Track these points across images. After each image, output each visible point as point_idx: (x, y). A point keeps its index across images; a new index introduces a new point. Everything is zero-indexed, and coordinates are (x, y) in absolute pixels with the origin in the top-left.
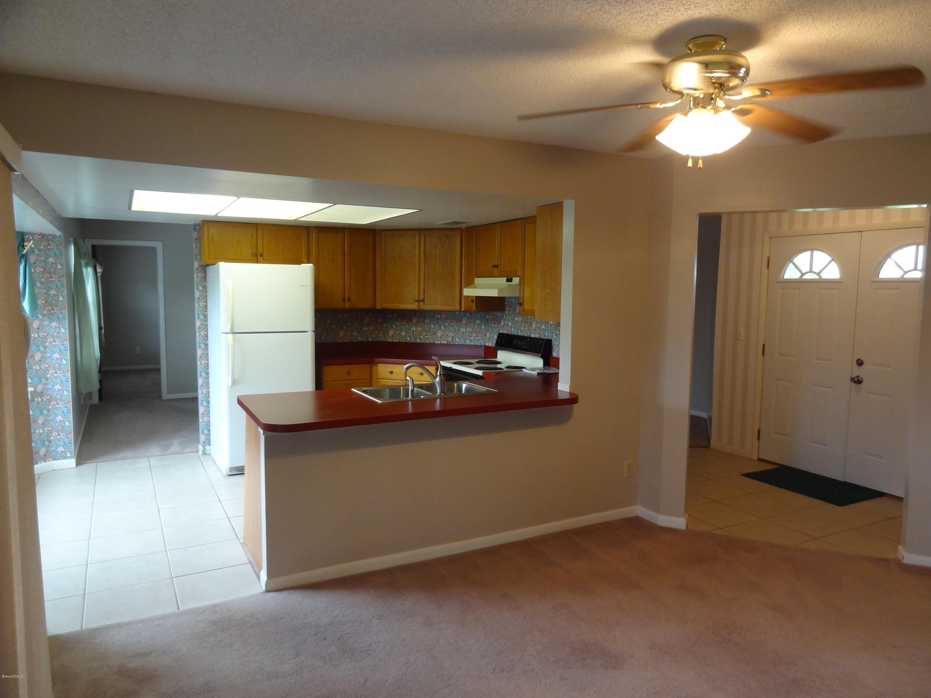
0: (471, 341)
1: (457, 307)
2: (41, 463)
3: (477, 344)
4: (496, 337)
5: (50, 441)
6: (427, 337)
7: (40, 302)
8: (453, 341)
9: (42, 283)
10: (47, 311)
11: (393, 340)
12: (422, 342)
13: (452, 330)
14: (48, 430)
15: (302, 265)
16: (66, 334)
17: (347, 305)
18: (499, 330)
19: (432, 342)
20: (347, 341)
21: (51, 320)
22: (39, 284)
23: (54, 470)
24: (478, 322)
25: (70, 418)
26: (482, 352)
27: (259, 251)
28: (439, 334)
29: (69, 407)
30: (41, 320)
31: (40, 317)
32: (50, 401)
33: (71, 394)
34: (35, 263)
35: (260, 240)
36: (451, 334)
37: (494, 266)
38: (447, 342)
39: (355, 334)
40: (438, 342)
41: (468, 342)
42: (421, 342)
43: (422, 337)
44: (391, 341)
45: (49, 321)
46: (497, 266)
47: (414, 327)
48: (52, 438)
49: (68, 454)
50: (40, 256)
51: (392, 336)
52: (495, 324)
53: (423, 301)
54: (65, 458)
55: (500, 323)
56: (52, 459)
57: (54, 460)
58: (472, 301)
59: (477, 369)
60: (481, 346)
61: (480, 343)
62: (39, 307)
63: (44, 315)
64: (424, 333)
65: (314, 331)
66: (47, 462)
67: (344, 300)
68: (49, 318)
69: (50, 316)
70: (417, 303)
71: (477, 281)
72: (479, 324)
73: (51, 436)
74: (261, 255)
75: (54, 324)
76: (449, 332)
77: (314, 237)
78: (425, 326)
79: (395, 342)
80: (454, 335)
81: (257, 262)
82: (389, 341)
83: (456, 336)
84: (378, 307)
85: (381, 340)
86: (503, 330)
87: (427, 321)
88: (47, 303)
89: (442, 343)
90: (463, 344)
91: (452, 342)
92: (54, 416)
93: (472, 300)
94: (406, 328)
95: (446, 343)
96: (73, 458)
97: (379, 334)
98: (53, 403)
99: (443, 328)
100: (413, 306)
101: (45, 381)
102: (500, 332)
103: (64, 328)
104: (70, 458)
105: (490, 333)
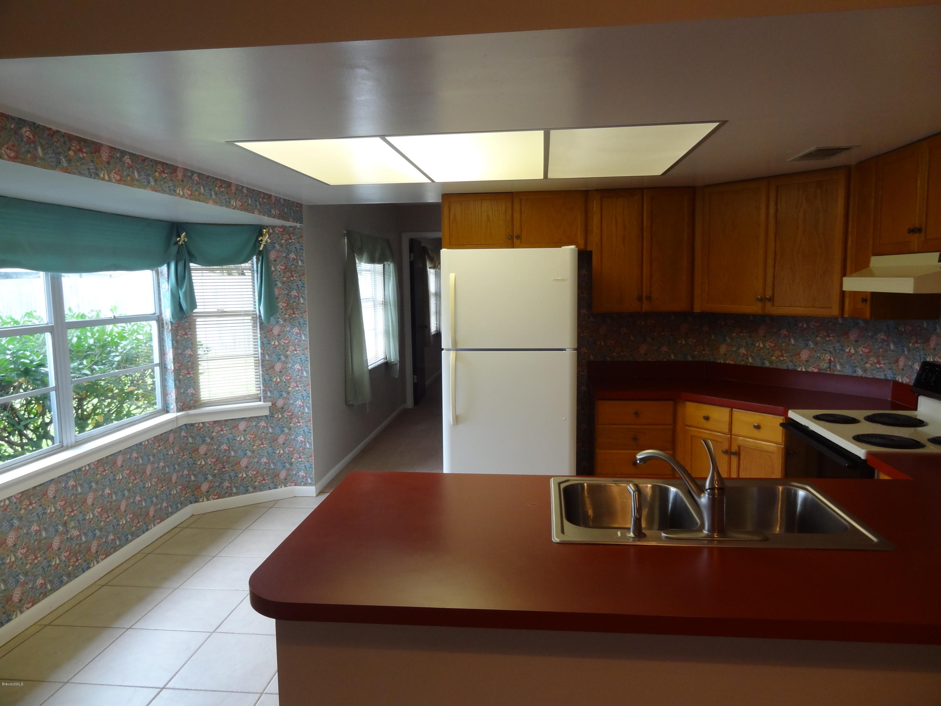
0: (865, 370)
1: (835, 311)
2: (281, 487)
3: (877, 377)
4: (917, 367)
5: (291, 464)
6: (782, 359)
7: (281, 305)
8: (830, 368)
9: (283, 283)
10: (288, 314)
11: (726, 361)
12: (774, 366)
13: (828, 349)
14: (289, 451)
15: (562, 247)
16: (307, 342)
17: (646, 307)
18: (925, 355)
19: (790, 368)
20: (651, 360)
21: (293, 326)
22: (279, 284)
23: (295, 497)
24: (881, 336)
25: (310, 439)
26: (887, 394)
27: (516, 232)
28: (805, 354)
29: (310, 427)
30: (282, 326)
31: (281, 322)
32: (291, 419)
33: (311, 411)
34: (275, 261)
35: (517, 216)
36: (827, 355)
37: (912, 231)
38: (819, 369)
39: (664, 349)
40: (802, 369)
41: (860, 372)
42: (771, 367)
43: (774, 358)
44: (722, 362)
45: (291, 327)
46: (920, 230)
47: (761, 342)
48: (293, 460)
49: (309, 480)
50: (282, 252)
51: (725, 355)
52: (917, 342)
53: (771, 299)
54: (305, 484)
55: (927, 340)
56: (293, 484)
57: (295, 485)
58: (864, 300)
59: (859, 439)
60: (886, 381)
61: (885, 375)
62: (280, 311)
63: (285, 320)
64: (778, 353)
65: (574, 349)
66: (287, 486)
67: (640, 299)
68: (290, 322)
69: (291, 320)
70: (760, 304)
71: (876, 262)
72: (883, 341)
73: (292, 458)
74: (518, 237)
75: (296, 330)
76: (822, 353)
77: (595, 206)
78: (780, 341)
79: (729, 364)
80: (832, 359)
81: (513, 247)
82: (719, 362)
83: (837, 360)
84: (697, 309)
85: (706, 359)
86: (934, 356)
87: (784, 332)
88: (288, 306)
89: (810, 370)
90: (850, 374)
91: (828, 370)
92: (296, 435)
93: (863, 298)
94: (747, 342)
95: (816, 370)
96: (314, 486)
97: (704, 350)
98: (295, 420)
99: (811, 345)
100: (755, 308)
101: (286, 395)
102: (928, 360)
103: (305, 334)
104: (311, 484)
105: (907, 358)
